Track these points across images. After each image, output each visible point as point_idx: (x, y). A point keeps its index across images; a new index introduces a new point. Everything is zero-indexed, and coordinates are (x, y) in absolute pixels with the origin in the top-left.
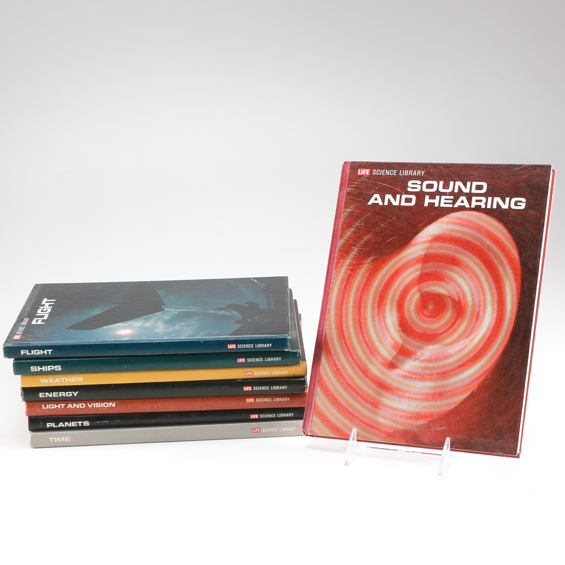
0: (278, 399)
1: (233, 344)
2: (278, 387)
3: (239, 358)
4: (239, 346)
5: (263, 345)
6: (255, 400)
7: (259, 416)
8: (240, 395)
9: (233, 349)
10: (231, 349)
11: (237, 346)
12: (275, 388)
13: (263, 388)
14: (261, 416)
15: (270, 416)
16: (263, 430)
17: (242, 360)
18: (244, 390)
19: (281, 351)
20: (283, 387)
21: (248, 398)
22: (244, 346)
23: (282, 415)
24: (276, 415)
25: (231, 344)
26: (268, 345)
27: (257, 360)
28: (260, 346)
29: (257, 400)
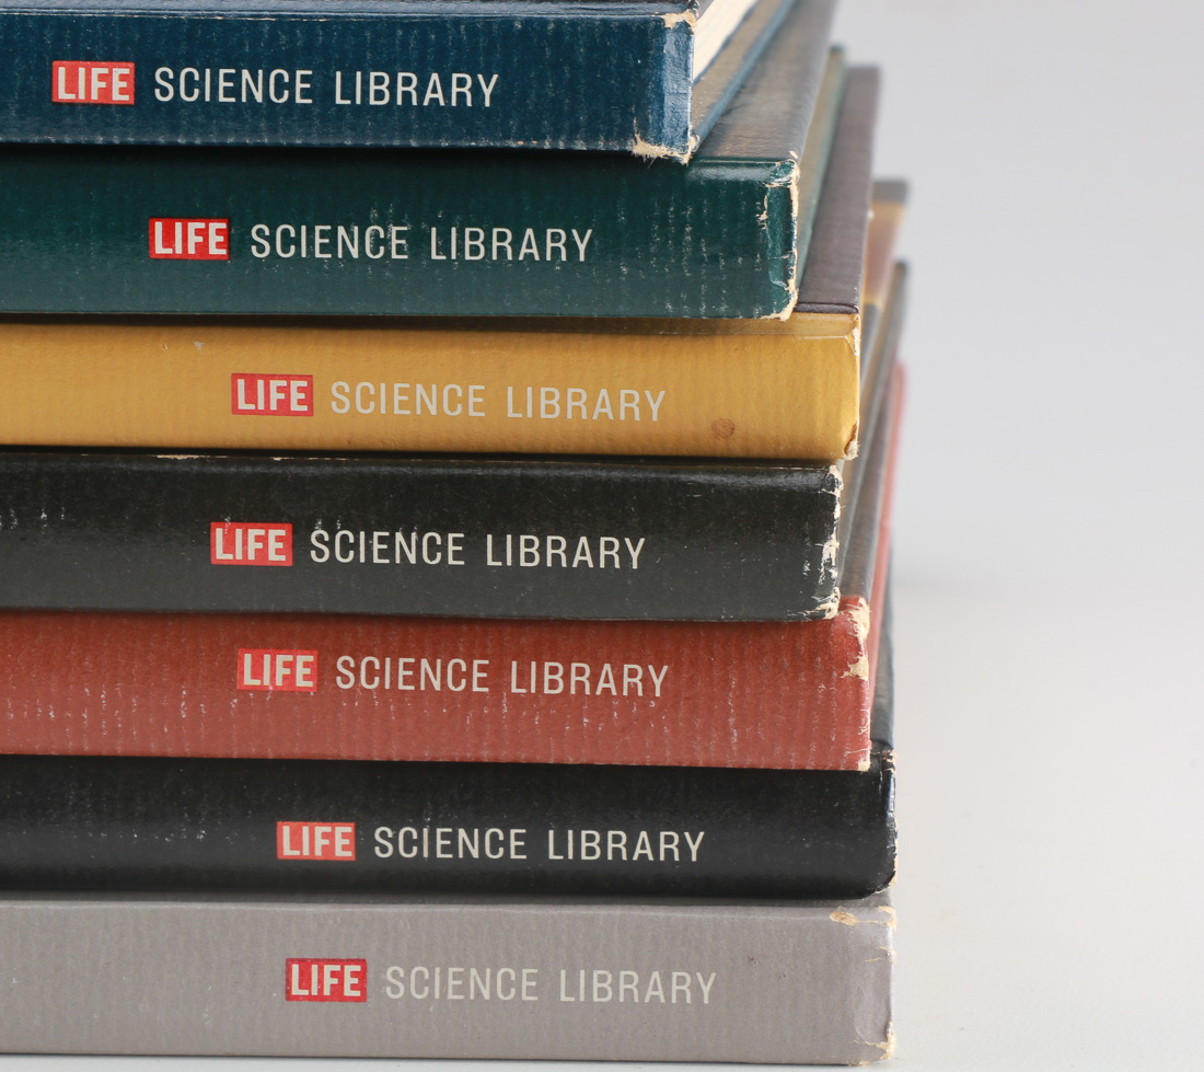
0: (553, 677)
1: (111, 57)
2: (555, 548)
3: (169, 218)
4: (169, 85)
5: (406, 84)
6: (324, 672)
7: (363, 842)
8: (181, 615)
9: (101, 111)
10: (89, 107)
11: (143, 84)
12: (529, 551)
13: (409, 548)
14: (392, 843)
15: (472, 844)
16: (396, 983)
17: (200, 238)
18: (220, 554)
19: (592, 156)
20: (610, 549)
21: (260, 645)
22: (217, 85)
23: (591, 845)
24: (534, 844)
25: (91, 57)
26: (461, 86)
27: (351, 242)
28: (377, 88)
29: (351, 673)
